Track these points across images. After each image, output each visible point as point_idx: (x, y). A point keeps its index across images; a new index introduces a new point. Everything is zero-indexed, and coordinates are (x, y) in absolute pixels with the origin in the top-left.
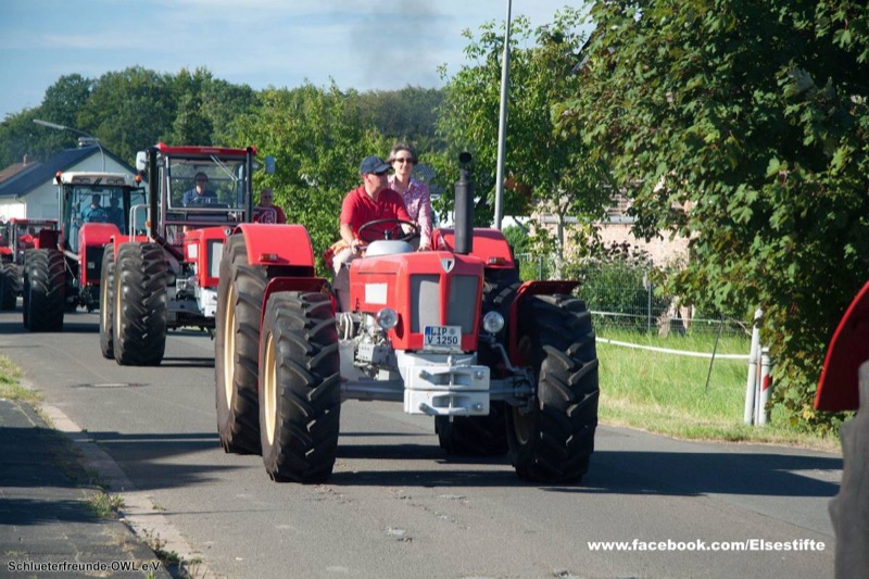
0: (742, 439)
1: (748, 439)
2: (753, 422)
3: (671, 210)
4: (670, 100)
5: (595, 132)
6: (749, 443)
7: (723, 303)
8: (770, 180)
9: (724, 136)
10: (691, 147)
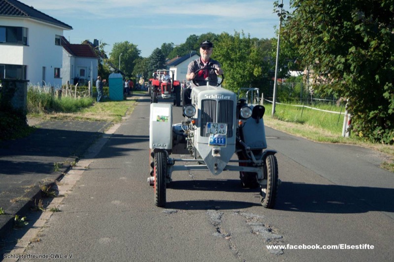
0: (337, 142)
1: (339, 142)
2: (345, 136)
3: (315, 63)
4: (314, 25)
5: (294, 38)
6: (339, 144)
7: (337, 96)
8: (350, 54)
9: (331, 37)
10: (319, 42)
